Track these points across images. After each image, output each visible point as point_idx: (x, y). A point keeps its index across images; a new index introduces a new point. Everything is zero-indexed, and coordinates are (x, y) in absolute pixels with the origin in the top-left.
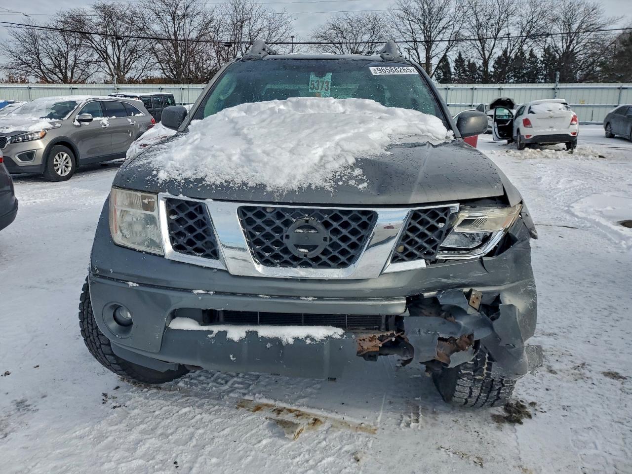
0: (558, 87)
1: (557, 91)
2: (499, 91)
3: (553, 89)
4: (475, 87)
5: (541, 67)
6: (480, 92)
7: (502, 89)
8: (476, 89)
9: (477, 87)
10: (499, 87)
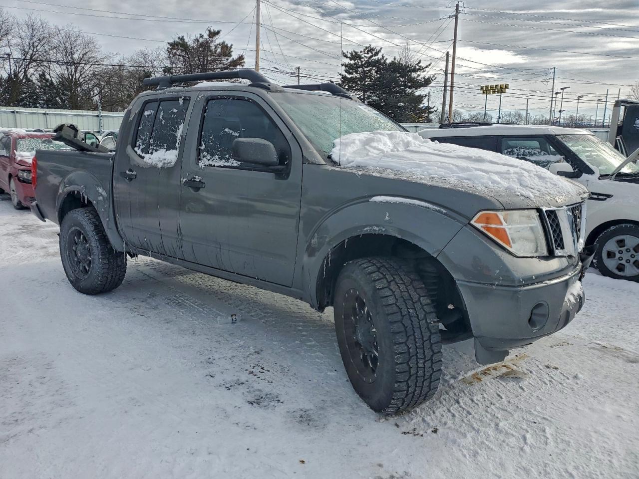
0: (102, 114)
1: (101, 118)
2: (45, 116)
3: (98, 116)
4: (17, 111)
5: (40, 92)
6: (23, 116)
7: (47, 114)
8: (17, 112)
9: (18, 111)
10: (44, 112)
